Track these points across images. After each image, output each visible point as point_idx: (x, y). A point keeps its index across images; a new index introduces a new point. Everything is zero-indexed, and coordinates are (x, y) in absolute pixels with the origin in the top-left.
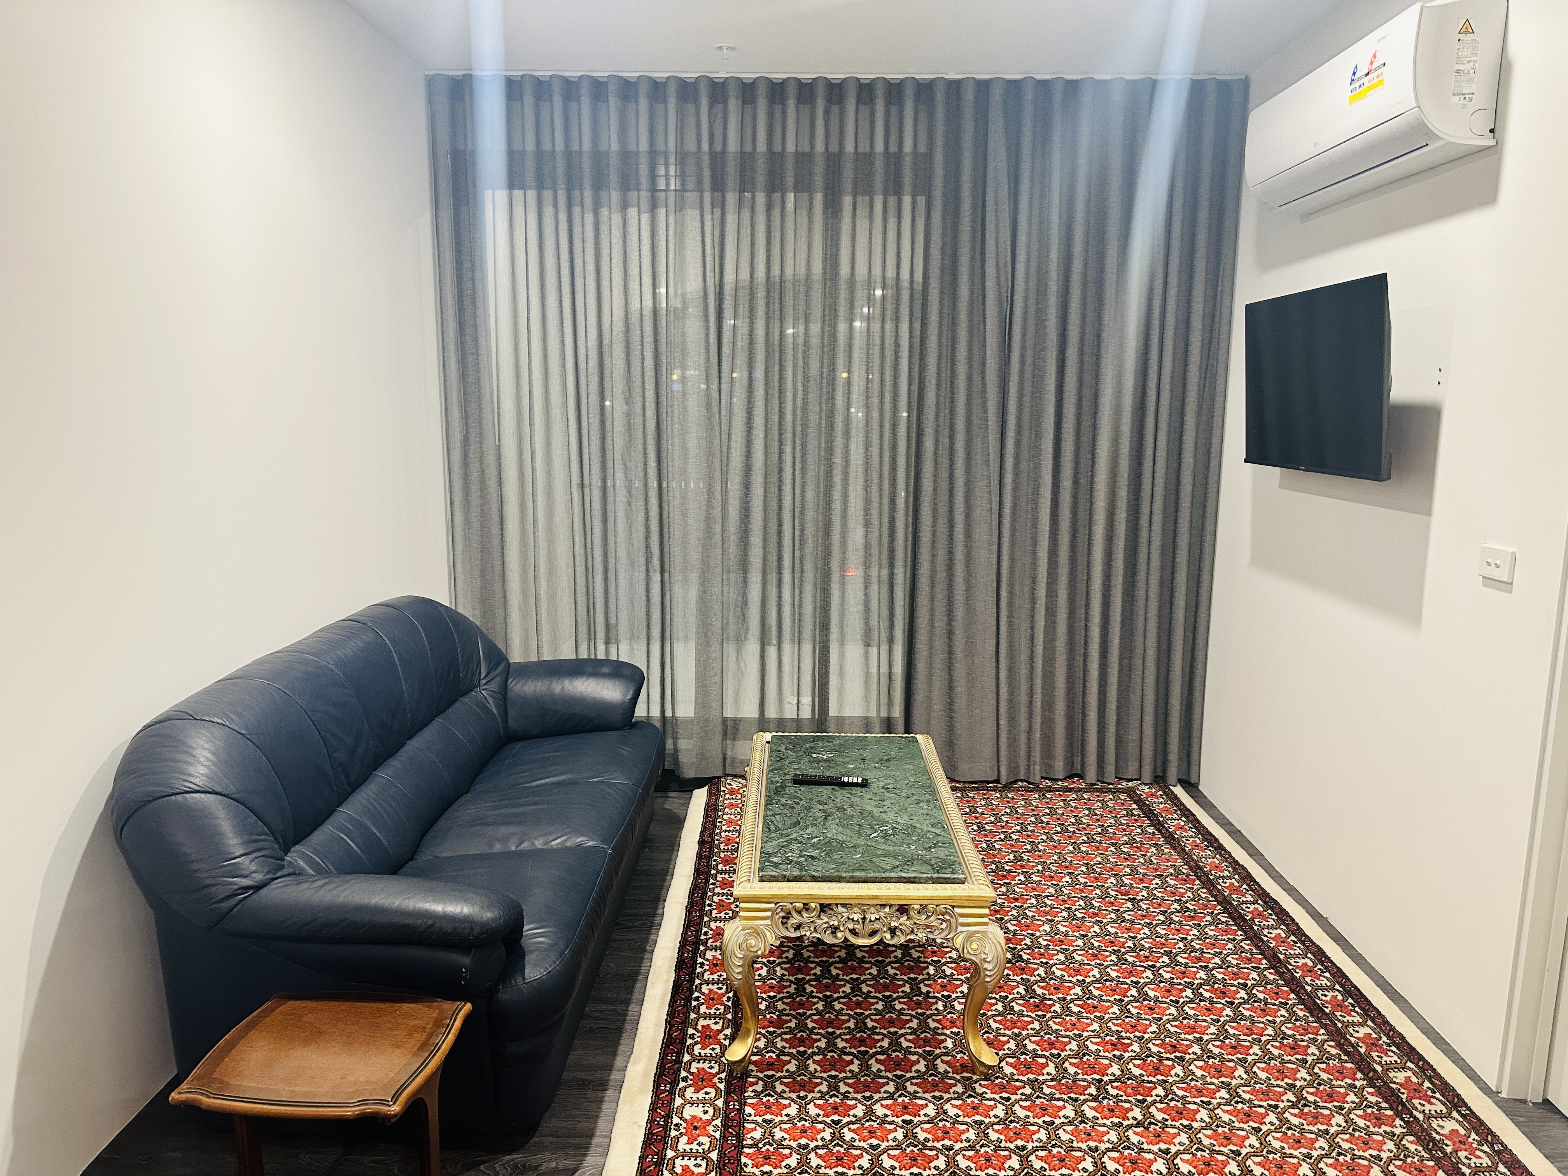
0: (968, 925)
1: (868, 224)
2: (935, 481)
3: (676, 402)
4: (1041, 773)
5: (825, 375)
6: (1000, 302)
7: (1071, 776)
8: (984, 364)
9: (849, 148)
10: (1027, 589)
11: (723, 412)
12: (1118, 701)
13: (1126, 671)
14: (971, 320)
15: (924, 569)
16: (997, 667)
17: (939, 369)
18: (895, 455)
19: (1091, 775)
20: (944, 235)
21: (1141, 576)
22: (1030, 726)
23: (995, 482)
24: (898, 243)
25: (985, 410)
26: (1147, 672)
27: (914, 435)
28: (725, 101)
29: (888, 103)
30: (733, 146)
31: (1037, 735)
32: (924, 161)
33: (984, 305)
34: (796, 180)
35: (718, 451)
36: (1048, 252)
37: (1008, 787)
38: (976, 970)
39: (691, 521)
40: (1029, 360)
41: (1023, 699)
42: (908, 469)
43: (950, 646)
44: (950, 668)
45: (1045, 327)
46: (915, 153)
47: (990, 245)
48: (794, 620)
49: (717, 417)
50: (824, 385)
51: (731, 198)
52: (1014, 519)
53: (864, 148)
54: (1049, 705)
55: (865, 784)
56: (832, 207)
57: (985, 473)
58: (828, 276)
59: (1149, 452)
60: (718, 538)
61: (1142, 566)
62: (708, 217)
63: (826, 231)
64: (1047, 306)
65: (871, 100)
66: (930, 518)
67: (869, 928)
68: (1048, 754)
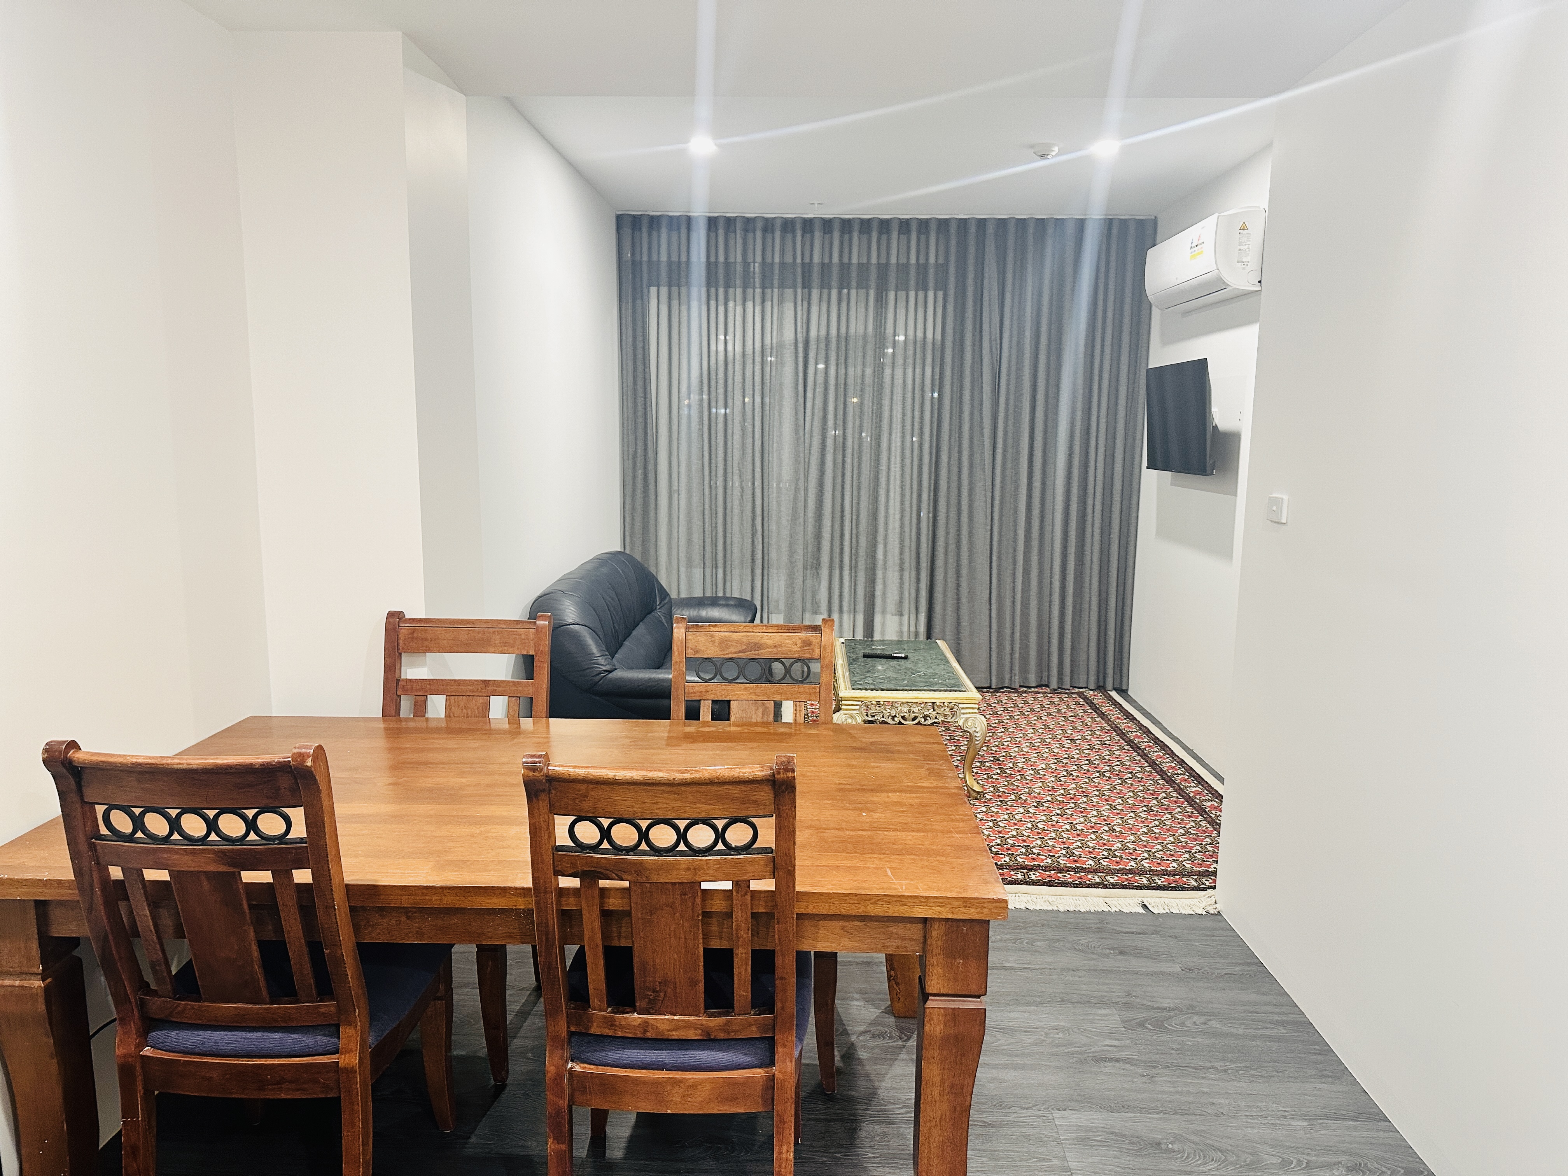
0: (966, 713)
1: (905, 312)
2: (948, 482)
3: (775, 429)
4: (1019, 683)
5: (874, 412)
6: (992, 364)
7: (1040, 686)
8: (981, 405)
9: (893, 260)
10: (1010, 556)
11: (807, 435)
12: (1072, 633)
13: (1078, 612)
14: (972, 375)
15: (941, 542)
16: (990, 609)
17: (951, 406)
18: (922, 464)
19: (1054, 684)
20: (955, 320)
21: (1088, 548)
22: (1012, 649)
23: (989, 483)
24: (925, 325)
25: (982, 434)
26: (1092, 613)
27: (934, 451)
28: (812, 232)
29: (919, 233)
31: (1017, 655)
32: (942, 269)
33: (982, 365)
34: (858, 284)
35: (802, 461)
36: (1024, 331)
37: (997, 690)
38: (971, 738)
39: (783, 509)
40: (1012, 402)
41: (1008, 631)
42: (930, 474)
43: (958, 595)
44: (958, 609)
45: (1022, 380)
46: (937, 264)
47: (986, 327)
48: (851, 577)
49: (802, 438)
50: (874, 418)
51: (815, 293)
52: (1001, 509)
53: (903, 260)
54: (1025, 635)
55: (906, 658)
56: (881, 301)
57: (982, 477)
58: (877, 346)
59: (1092, 464)
60: (802, 520)
61: (1088, 540)
62: (799, 308)
63: (877, 316)
64: (1023, 366)
65: (908, 232)
66: (945, 507)
67: (913, 715)
68: (1024, 670)
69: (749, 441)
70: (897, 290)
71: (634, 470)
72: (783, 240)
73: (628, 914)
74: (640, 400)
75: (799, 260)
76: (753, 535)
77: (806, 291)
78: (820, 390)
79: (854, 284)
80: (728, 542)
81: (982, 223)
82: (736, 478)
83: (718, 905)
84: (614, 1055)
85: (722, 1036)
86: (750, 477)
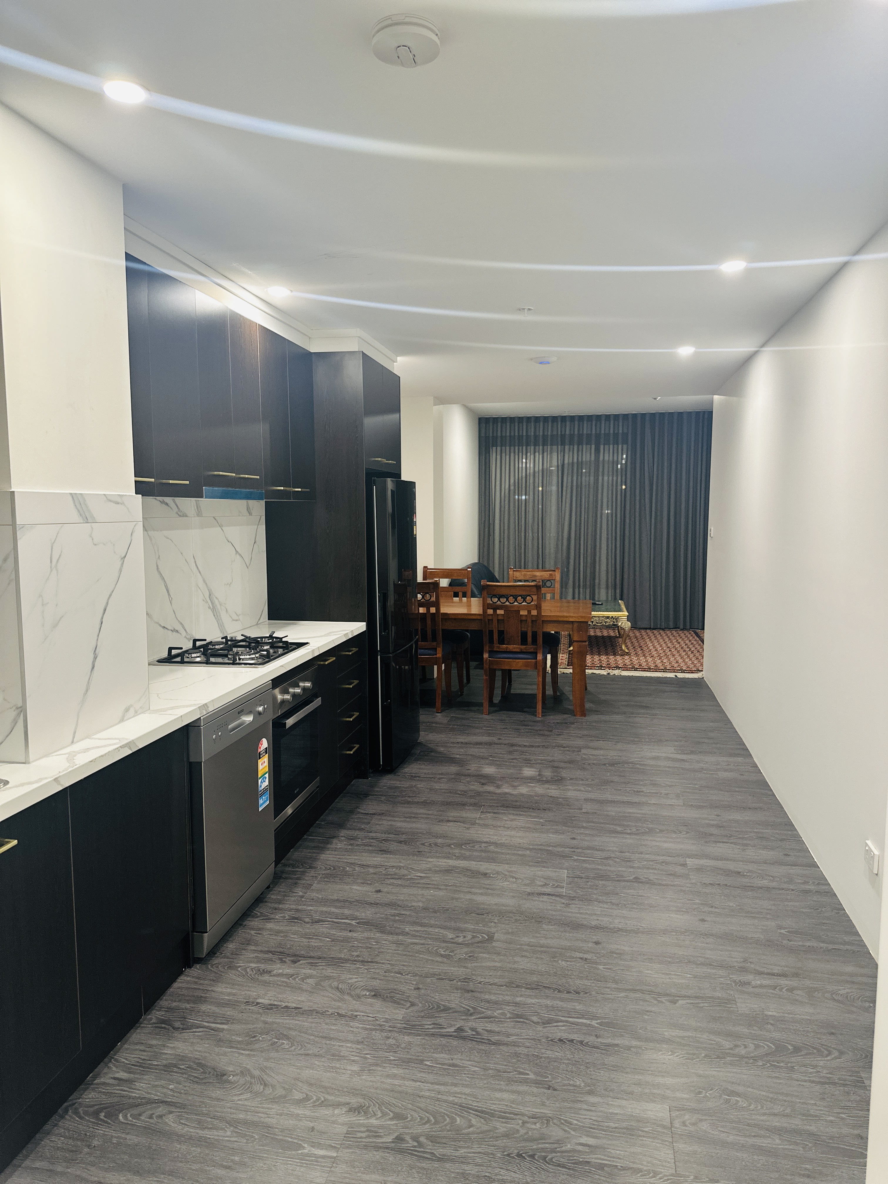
9: (603, 432)
19: (682, 627)
30: (568, 432)
32: (624, 435)
39: (552, 545)
41: (659, 602)
51: (567, 447)
55: (602, 604)
56: (597, 450)
62: (559, 455)
69: (536, 515)
70: (604, 445)
71: (484, 529)
72: (552, 427)
73: (504, 620)
74: (487, 498)
75: (559, 433)
76: (538, 558)
77: (563, 447)
78: (569, 491)
79: (584, 442)
80: (526, 561)
81: (643, 415)
82: (530, 531)
83: (524, 618)
84: (499, 656)
85: (525, 651)
86: (536, 531)
